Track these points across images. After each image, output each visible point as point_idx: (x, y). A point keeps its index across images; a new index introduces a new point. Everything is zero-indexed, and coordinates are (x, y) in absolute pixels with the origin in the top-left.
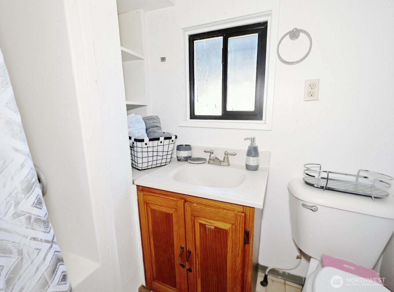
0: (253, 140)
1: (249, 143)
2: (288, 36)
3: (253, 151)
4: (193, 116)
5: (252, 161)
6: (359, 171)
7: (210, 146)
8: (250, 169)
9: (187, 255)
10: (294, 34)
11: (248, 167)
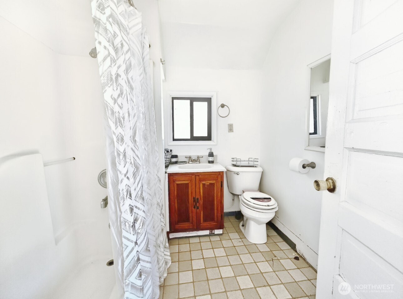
0: (211, 149)
1: (209, 151)
2: (220, 107)
3: (211, 155)
4: (174, 140)
5: (211, 159)
6: (249, 158)
7: (188, 154)
8: (211, 162)
9: (196, 201)
10: (223, 106)
11: (209, 162)
